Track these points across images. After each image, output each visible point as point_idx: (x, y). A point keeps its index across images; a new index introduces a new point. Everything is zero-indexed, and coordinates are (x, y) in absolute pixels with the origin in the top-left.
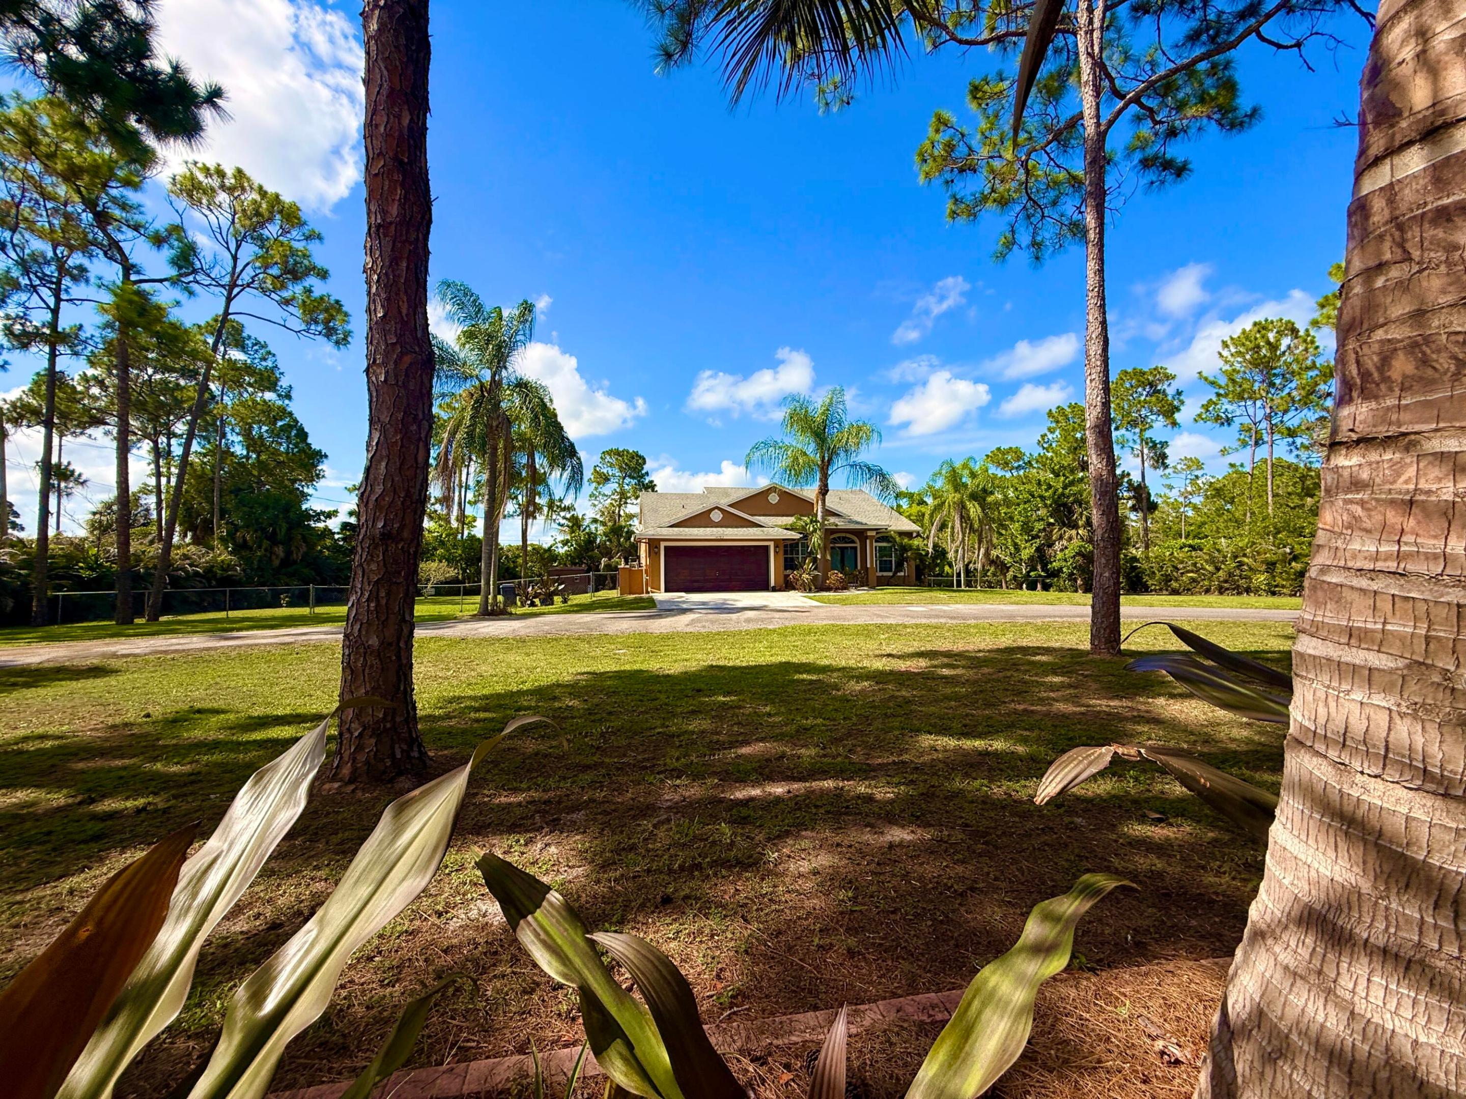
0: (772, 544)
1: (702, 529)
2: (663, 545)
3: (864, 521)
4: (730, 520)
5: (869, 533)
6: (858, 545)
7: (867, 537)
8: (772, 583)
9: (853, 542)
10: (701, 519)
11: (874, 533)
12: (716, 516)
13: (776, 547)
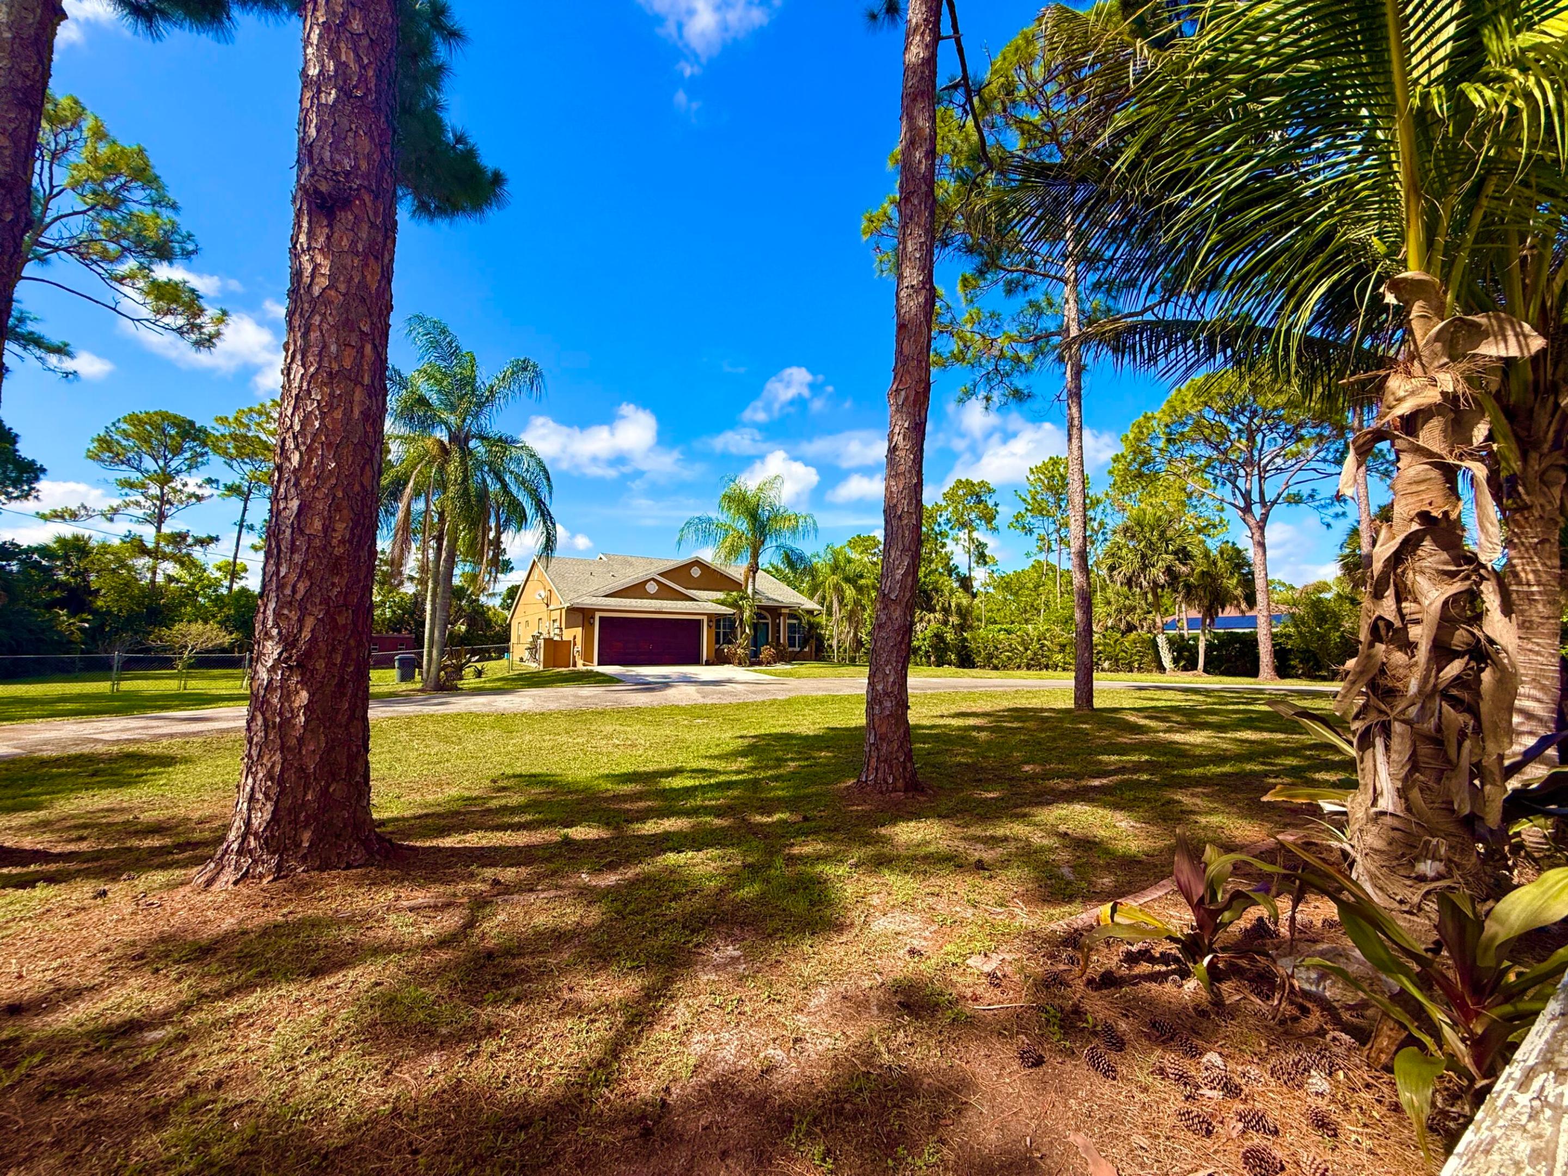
0: (705, 618)
1: (639, 601)
2: (598, 615)
3: (780, 599)
4: (665, 593)
5: (784, 611)
6: (769, 621)
7: (780, 614)
8: (705, 658)
9: (765, 618)
10: (637, 590)
11: (787, 611)
12: (652, 588)
13: (709, 621)
